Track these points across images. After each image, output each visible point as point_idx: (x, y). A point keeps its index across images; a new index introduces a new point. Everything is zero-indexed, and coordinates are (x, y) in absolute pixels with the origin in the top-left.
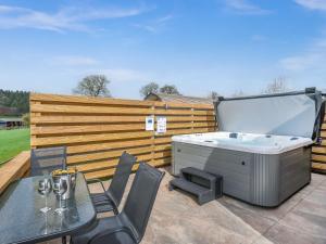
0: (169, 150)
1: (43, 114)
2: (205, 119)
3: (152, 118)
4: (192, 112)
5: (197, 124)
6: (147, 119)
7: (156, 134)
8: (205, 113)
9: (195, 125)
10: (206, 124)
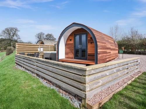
0: (43, 55)
1: (18, 47)
2: (53, 48)
3: (39, 48)
4: (49, 47)
5: (51, 50)
6: (38, 48)
7: (40, 51)
8: (53, 47)
9: (50, 50)
10: (53, 50)
